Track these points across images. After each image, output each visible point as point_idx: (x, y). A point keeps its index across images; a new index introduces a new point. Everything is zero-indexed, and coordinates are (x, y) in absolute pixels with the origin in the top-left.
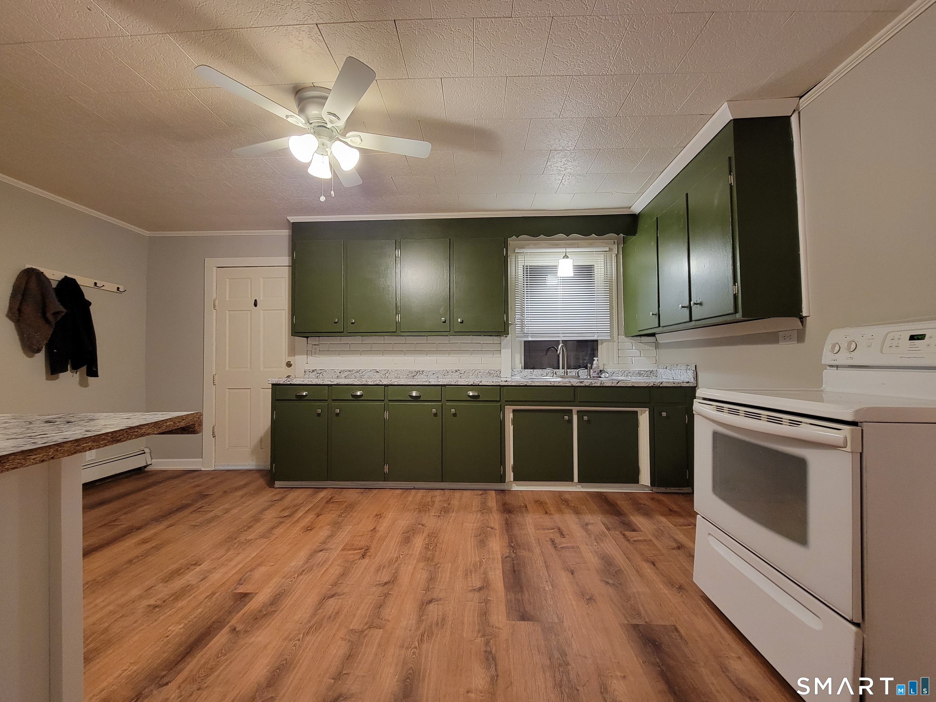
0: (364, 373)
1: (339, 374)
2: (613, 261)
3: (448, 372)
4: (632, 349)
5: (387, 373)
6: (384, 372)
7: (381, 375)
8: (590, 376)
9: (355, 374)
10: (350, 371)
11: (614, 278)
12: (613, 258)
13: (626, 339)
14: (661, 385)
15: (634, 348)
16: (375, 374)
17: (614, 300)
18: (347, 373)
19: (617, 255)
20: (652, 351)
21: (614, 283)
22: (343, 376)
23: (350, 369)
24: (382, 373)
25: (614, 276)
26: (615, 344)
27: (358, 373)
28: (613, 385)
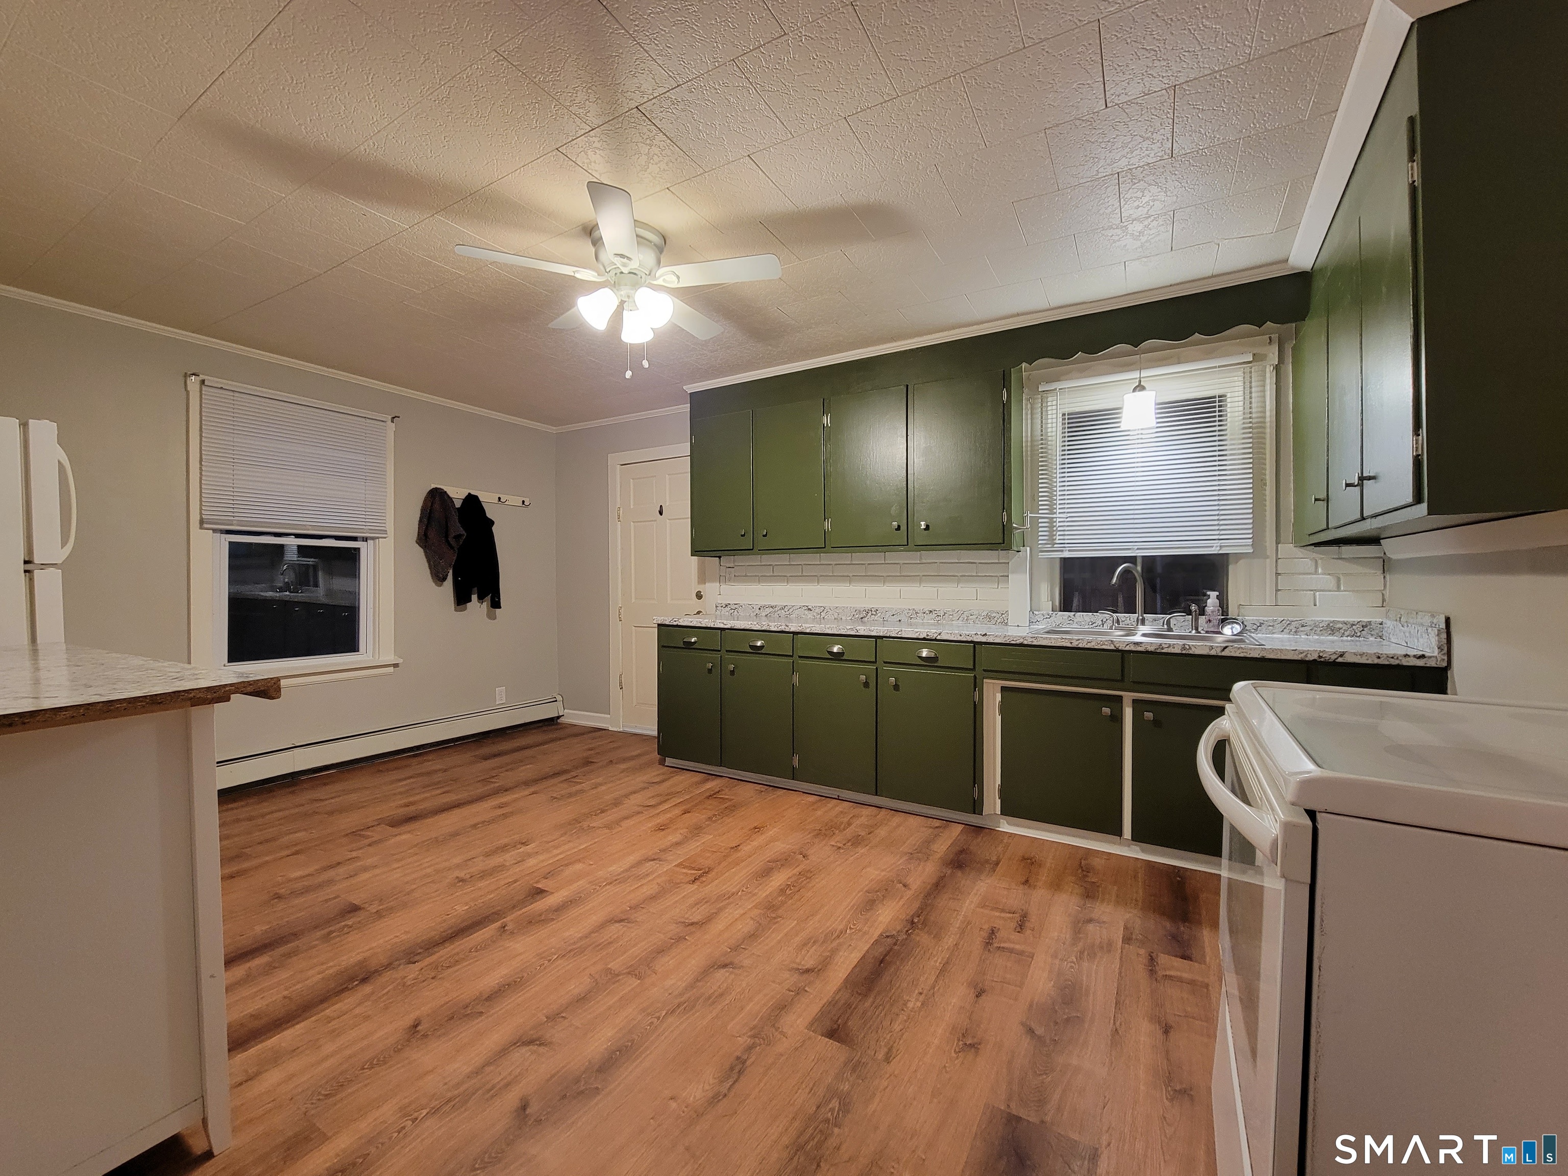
0: (791, 610)
1: (758, 611)
2: (1268, 381)
3: (917, 613)
4: (1316, 572)
5: (823, 611)
6: (818, 610)
7: (815, 614)
8: (1197, 629)
9: (779, 612)
10: (772, 607)
11: (1268, 419)
12: (1268, 375)
13: (1300, 552)
14: (1340, 660)
15: (1320, 571)
16: (806, 612)
17: (1268, 467)
18: (768, 610)
19: (1277, 368)
20: (1373, 578)
21: (1268, 431)
22: (764, 614)
23: (773, 604)
24: (816, 611)
25: (1268, 414)
26: (1270, 563)
27: (783, 611)
28: (1213, 653)
